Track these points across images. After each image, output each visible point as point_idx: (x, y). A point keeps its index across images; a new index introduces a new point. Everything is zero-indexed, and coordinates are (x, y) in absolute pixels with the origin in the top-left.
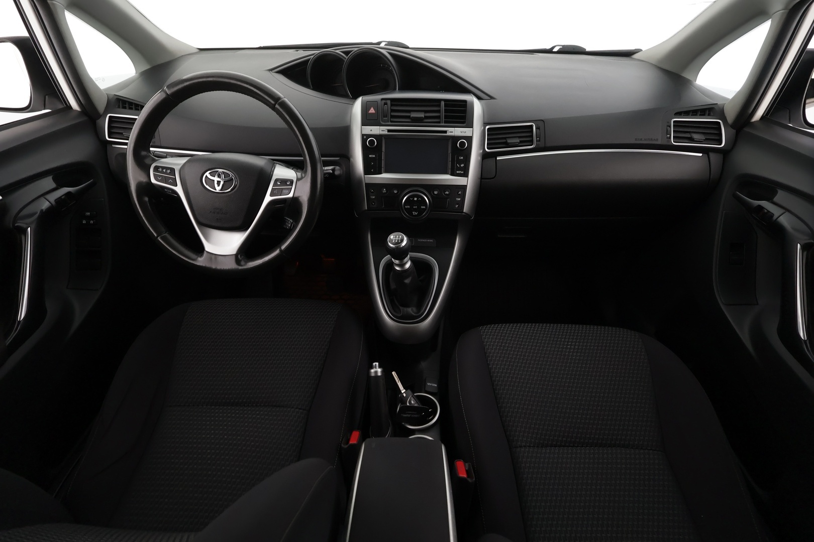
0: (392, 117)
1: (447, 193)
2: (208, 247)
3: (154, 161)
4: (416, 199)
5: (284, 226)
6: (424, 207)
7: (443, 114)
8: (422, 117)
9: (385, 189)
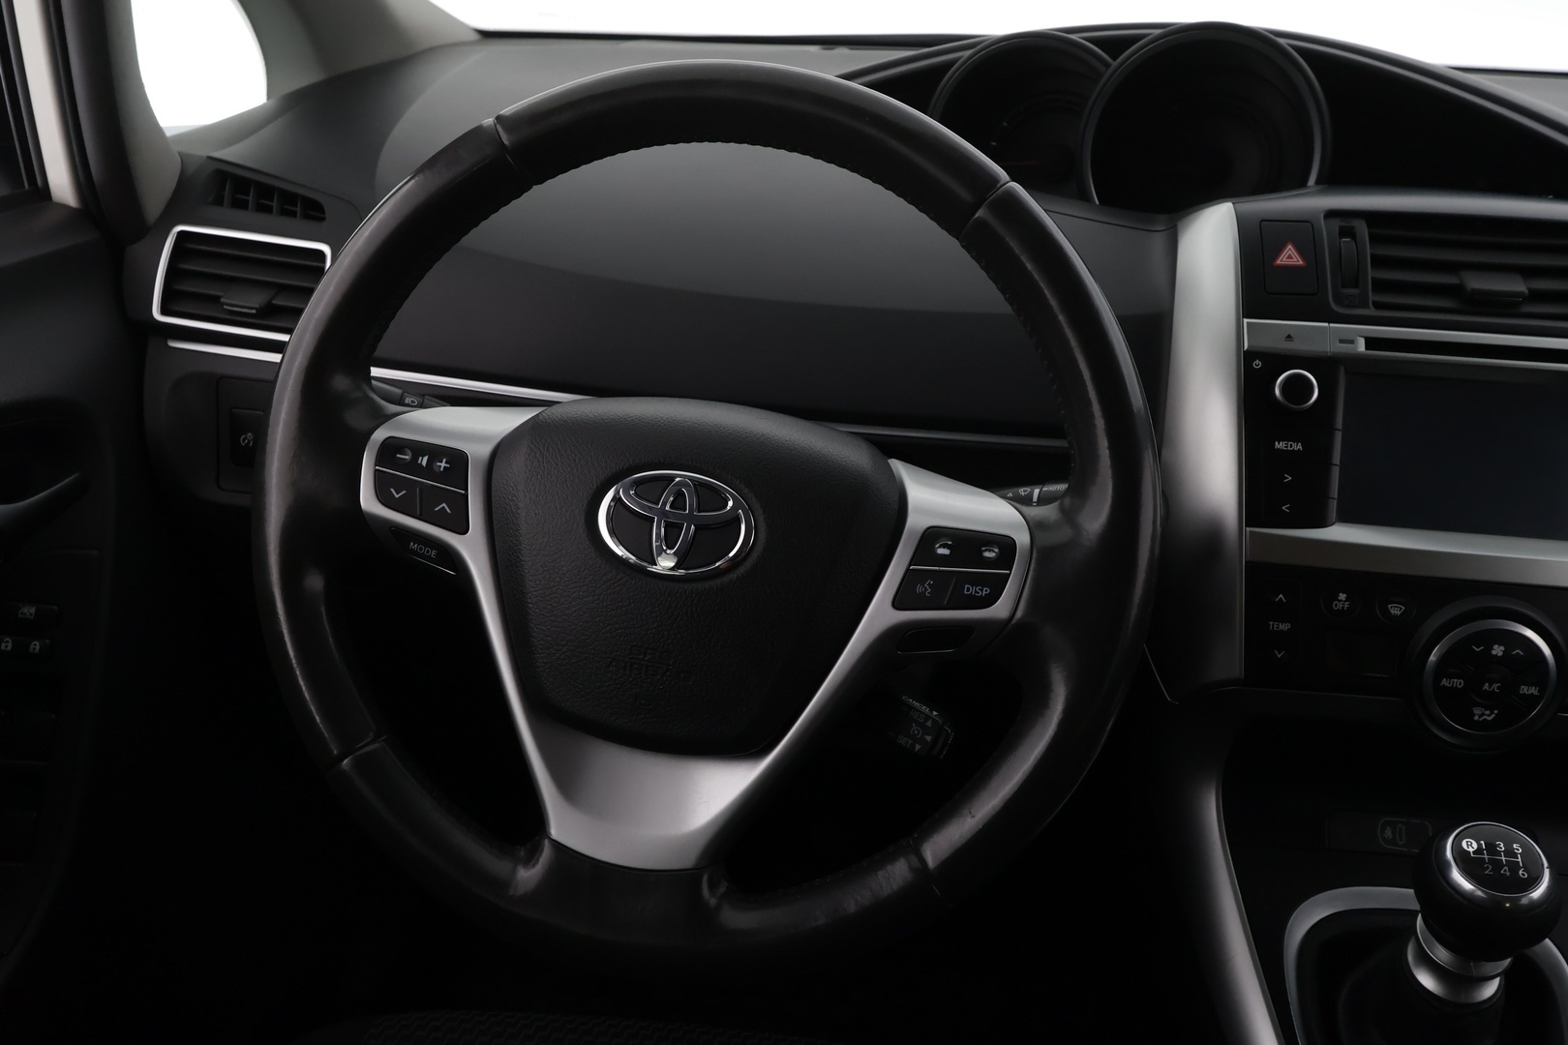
0: (1381, 285)
2: (564, 825)
3: (383, 418)
4: (1498, 650)
5: (903, 741)
6: (1534, 691)
8: (1523, 294)
9: (1342, 596)
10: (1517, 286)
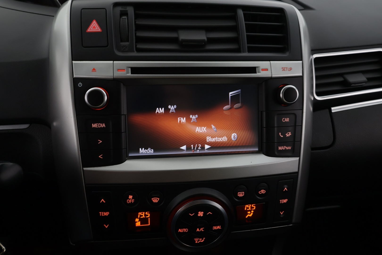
0: (139, 40)
1: (263, 191)
4: (201, 214)
6: (219, 227)
7: (244, 34)
8: (204, 40)
9: (131, 197)
10: (202, 36)
